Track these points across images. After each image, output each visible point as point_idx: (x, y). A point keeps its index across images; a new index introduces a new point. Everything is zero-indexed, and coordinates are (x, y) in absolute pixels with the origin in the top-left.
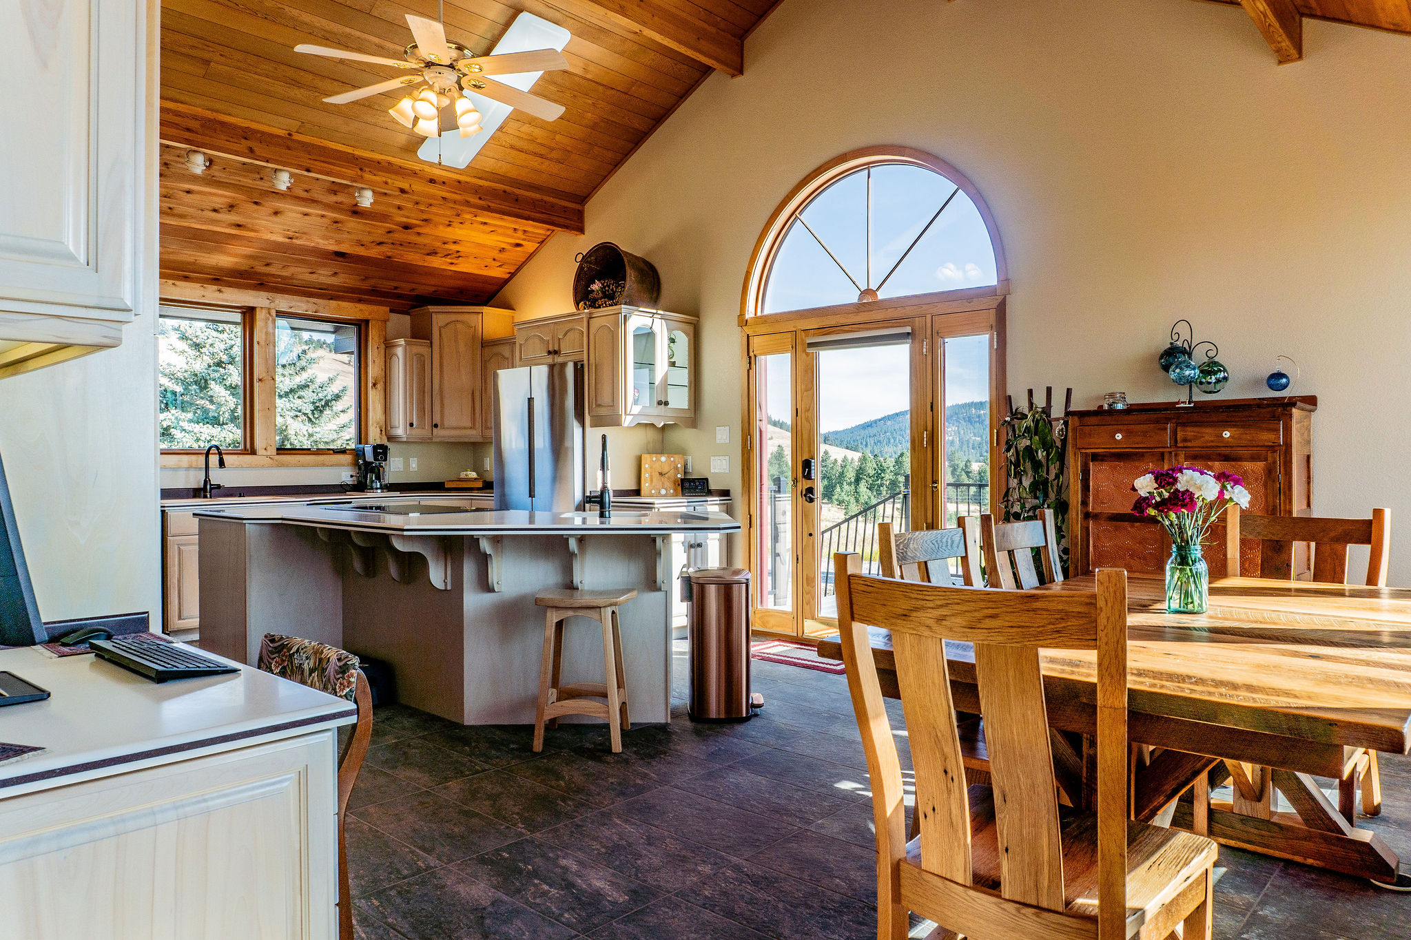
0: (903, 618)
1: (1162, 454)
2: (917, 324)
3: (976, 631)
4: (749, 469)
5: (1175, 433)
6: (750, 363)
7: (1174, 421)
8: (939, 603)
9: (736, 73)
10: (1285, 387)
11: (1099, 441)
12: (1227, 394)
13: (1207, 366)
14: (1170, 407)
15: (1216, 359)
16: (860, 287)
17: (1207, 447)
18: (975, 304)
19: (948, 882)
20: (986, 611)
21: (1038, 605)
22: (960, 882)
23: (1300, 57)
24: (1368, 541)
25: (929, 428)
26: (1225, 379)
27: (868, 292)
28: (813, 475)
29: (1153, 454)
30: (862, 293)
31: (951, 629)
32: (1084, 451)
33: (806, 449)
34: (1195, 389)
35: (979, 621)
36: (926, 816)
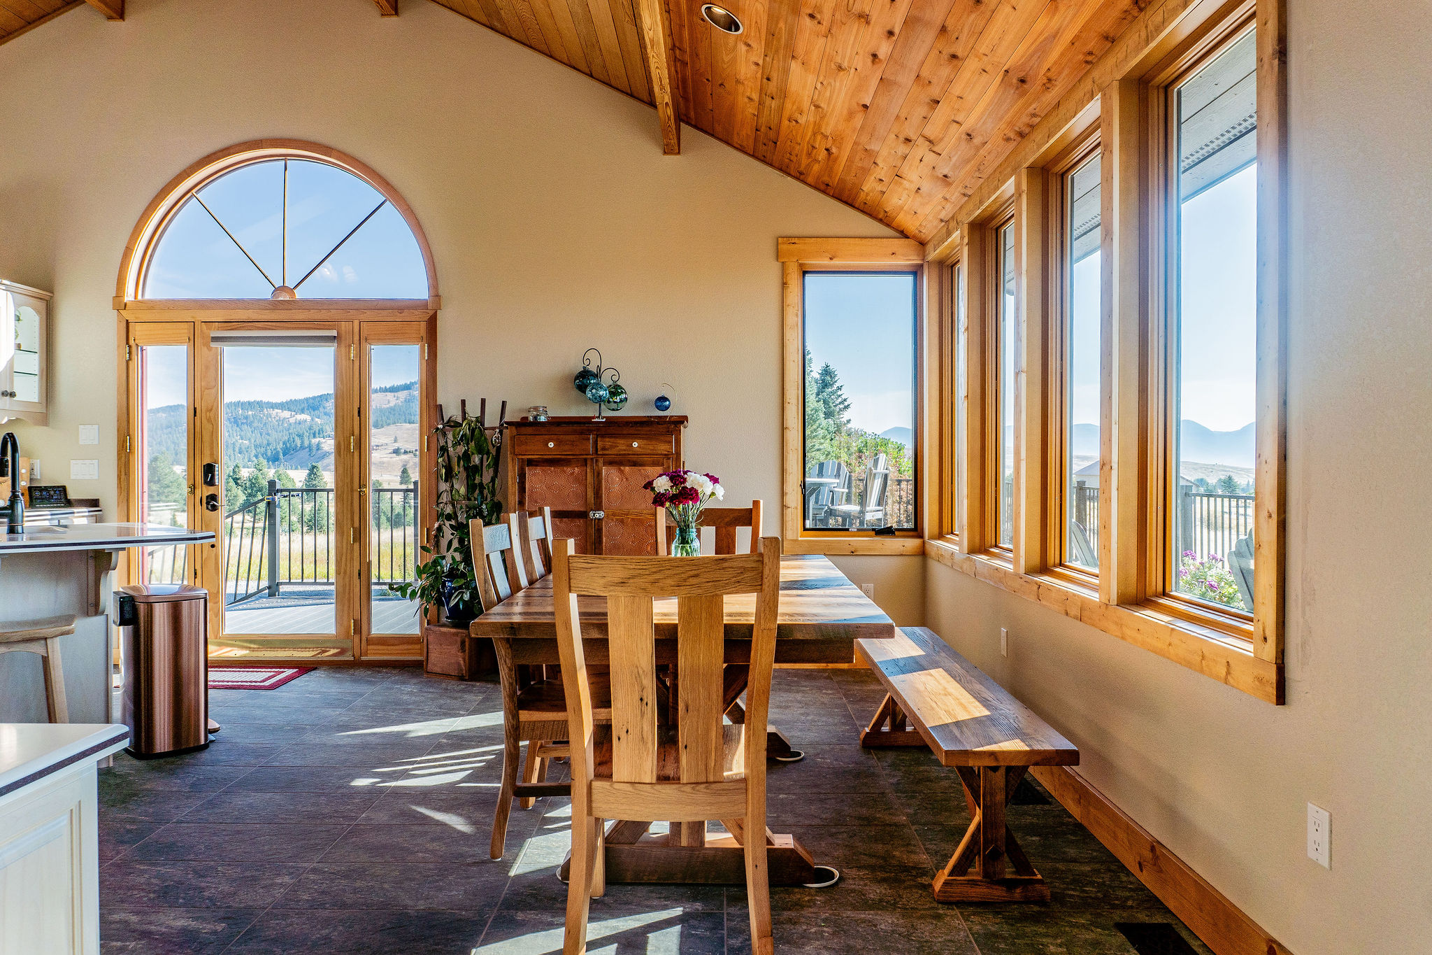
0: (622, 585)
1: (586, 460)
2: (343, 328)
3: (682, 588)
4: (127, 474)
5: (596, 443)
6: (130, 353)
7: (595, 433)
8: (654, 570)
9: (114, 15)
10: (667, 408)
11: (534, 449)
12: (626, 412)
13: (612, 388)
14: (587, 421)
15: (618, 383)
16: (274, 283)
17: (620, 455)
18: (406, 315)
19: (637, 785)
20: (690, 573)
21: (726, 565)
22: (648, 782)
23: (679, 153)
24: (750, 524)
25: (357, 432)
26: (626, 398)
27: (283, 288)
28: (217, 481)
29: (578, 460)
30: (276, 289)
31: (662, 589)
32: (521, 457)
33: (207, 452)
34: (603, 407)
35: (685, 580)
36: (619, 739)
